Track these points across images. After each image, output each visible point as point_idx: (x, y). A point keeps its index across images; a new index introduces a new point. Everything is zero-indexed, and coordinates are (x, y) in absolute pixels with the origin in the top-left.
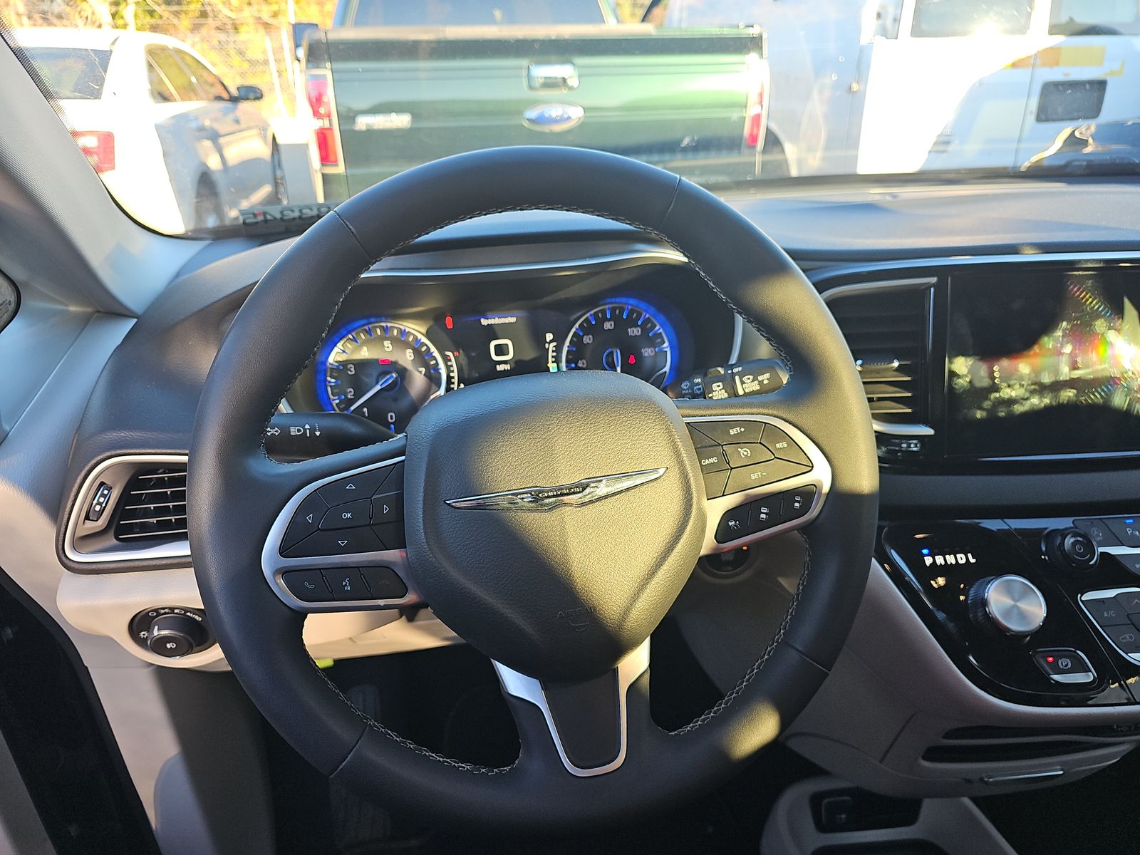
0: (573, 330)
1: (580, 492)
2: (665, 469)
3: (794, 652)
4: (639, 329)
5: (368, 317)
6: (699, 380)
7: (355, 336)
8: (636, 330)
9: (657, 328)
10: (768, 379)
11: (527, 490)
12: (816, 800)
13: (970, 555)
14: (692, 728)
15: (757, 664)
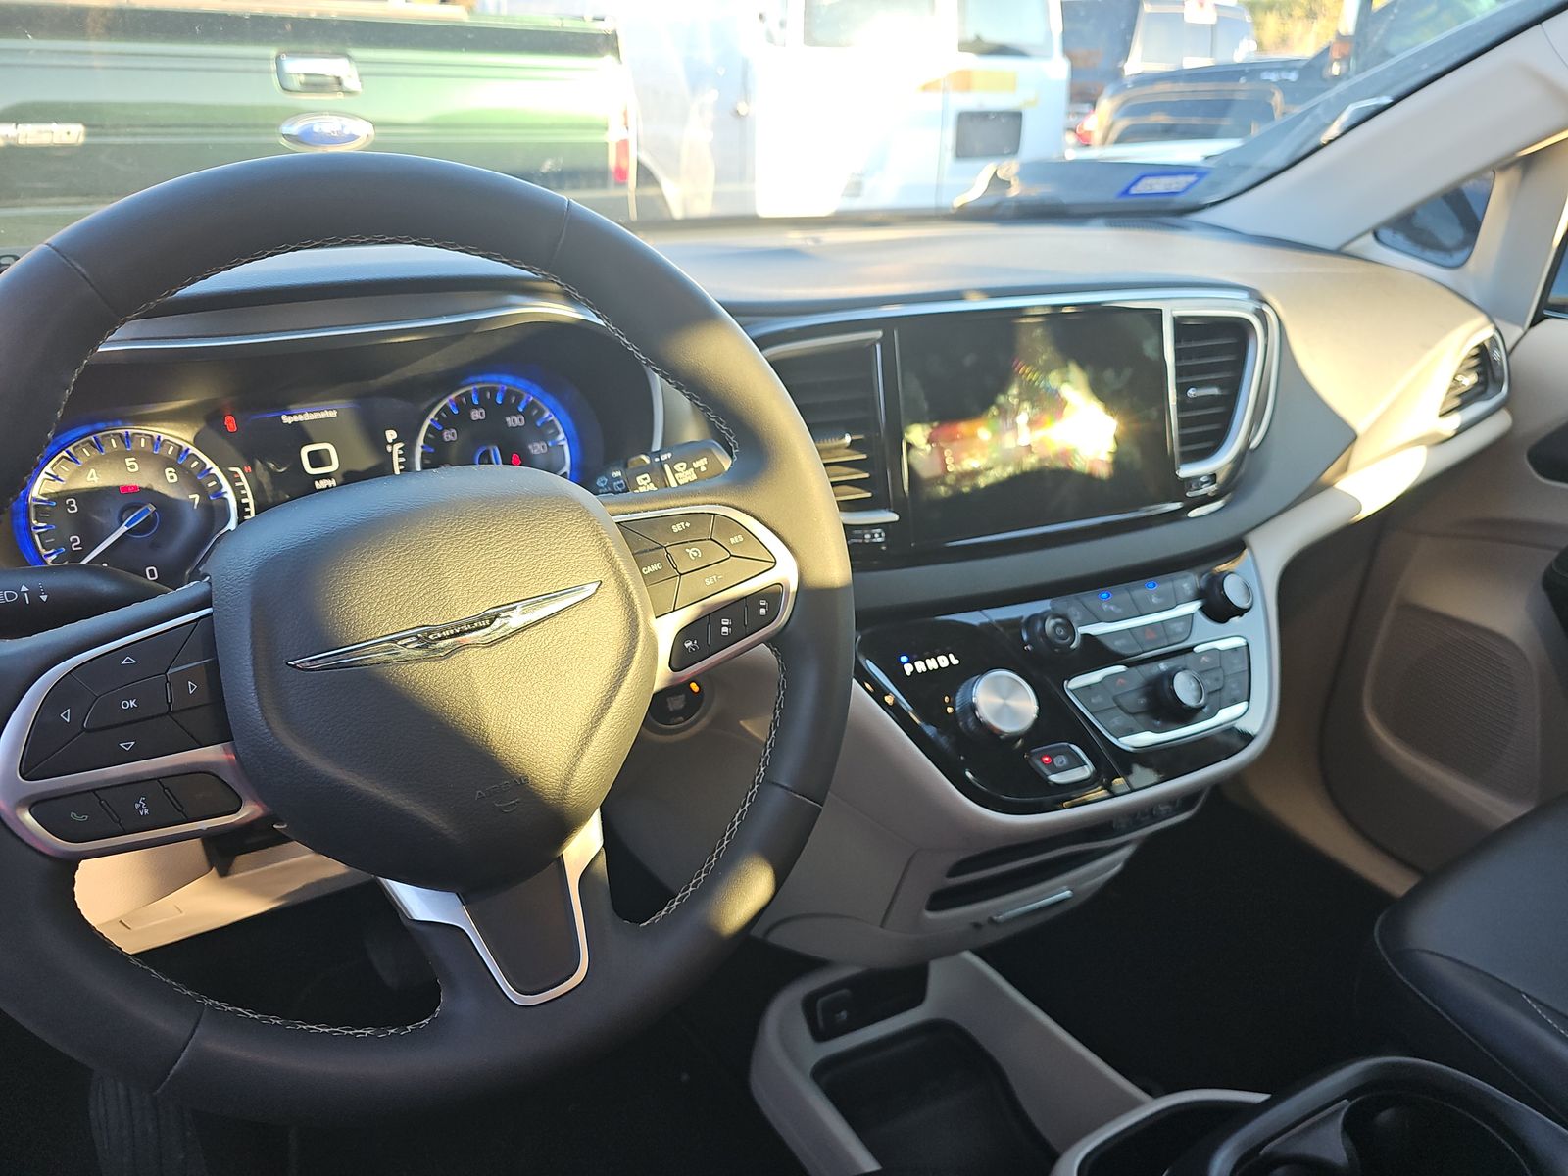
0: (428, 423)
1: (487, 626)
2: (596, 586)
3: (779, 790)
4: (522, 417)
5: (92, 422)
6: (617, 474)
7: (72, 451)
8: (517, 419)
9: (546, 414)
10: (705, 465)
11: (411, 632)
12: (809, 1004)
13: (951, 656)
14: (668, 911)
15: (737, 815)
